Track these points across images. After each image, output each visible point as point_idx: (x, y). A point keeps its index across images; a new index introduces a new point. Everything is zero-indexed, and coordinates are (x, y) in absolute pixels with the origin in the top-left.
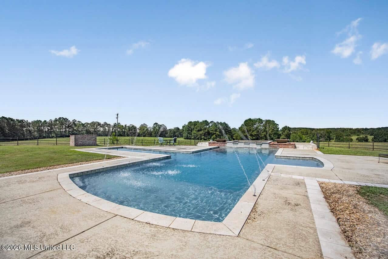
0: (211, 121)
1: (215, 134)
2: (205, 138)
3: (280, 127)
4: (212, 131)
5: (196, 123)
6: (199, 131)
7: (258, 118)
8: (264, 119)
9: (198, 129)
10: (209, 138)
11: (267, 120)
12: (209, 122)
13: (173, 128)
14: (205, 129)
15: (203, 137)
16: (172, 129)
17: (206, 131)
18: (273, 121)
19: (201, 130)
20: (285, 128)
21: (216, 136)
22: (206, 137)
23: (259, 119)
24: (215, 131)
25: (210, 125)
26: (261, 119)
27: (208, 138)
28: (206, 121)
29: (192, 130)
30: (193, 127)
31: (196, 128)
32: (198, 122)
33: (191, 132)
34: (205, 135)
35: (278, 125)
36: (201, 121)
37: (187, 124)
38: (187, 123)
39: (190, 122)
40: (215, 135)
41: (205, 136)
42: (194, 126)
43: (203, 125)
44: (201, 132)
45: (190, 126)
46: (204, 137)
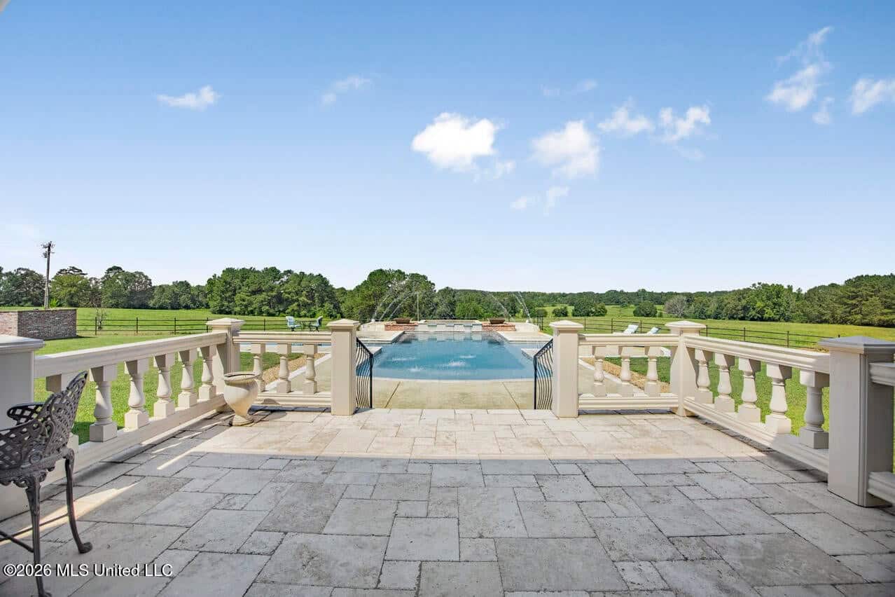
0: (286, 270)
1: (297, 300)
2: (272, 311)
3: (438, 288)
4: (289, 293)
5: (245, 274)
6: (254, 293)
7: (396, 269)
8: (408, 271)
9: (253, 287)
10: (281, 309)
11: (413, 274)
12: (282, 272)
13: (171, 284)
14: (272, 289)
15: (265, 308)
16: (168, 286)
17: (274, 294)
18: (425, 277)
19: (259, 291)
20: (447, 291)
21: (299, 305)
22: (274, 308)
23: (399, 271)
24: (297, 294)
25: (285, 278)
26: (403, 271)
27: (280, 311)
28: (274, 270)
29: (235, 291)
30: (237, 282)
31: (248, 285)
32: (252, 271)
33: (234, 295)
34: (269, 304)
35: (434, 284)
36: (260, 268)
37: (219, 274)
38: (221, 273)
39: (229, 271)
40: (296, 303)
41: (270, 307)
42: (242, 281)
43: (266, 279)
44: (260, 297)
45: (229, 280)
46: (267, 307)
